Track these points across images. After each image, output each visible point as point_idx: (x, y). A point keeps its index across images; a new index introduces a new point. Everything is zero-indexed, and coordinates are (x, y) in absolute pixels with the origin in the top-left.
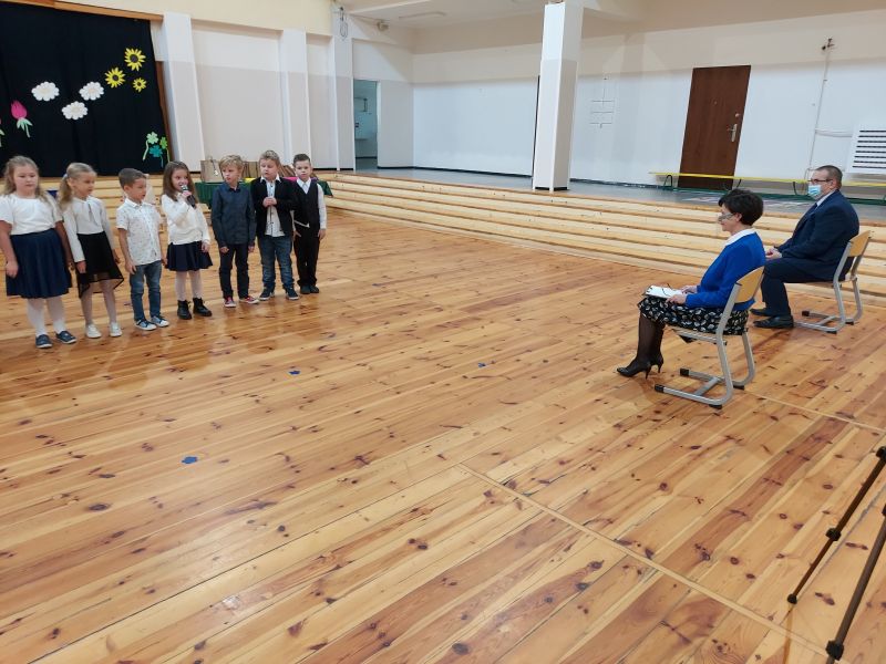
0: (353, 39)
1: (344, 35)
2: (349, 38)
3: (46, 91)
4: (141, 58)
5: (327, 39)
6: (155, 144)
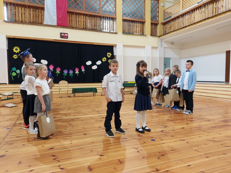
0: (164, 47)
1: (162, 46)
2: (163, 47)
3: (89, 63)
4: (111, 54)
5: (157, 48)
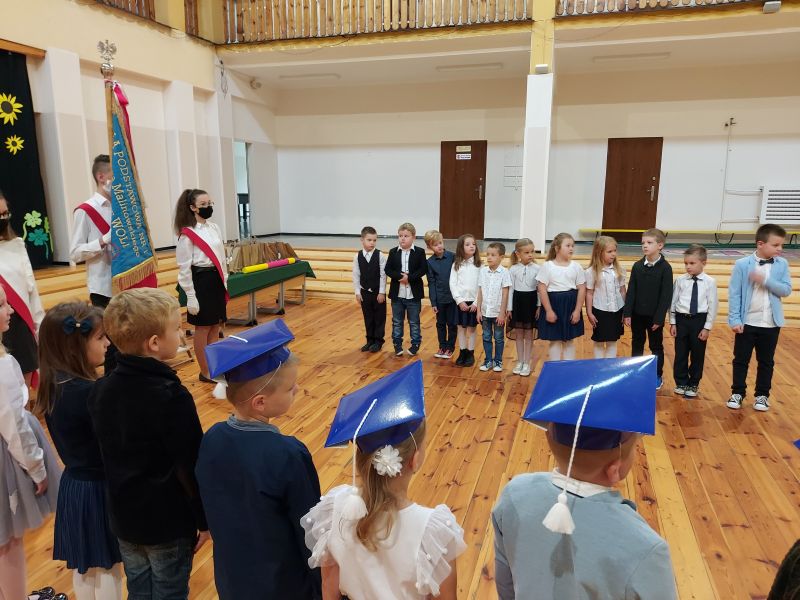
0: (233, 97)
1: (225, 91)
2: (229, 95)
5: (208, 94)
6: (38, 227)
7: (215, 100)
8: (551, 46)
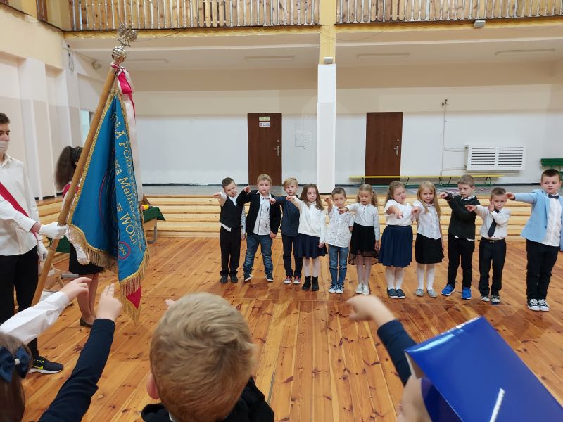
0: (78, 75)
7: (64, 75)
8: (334, 44)
